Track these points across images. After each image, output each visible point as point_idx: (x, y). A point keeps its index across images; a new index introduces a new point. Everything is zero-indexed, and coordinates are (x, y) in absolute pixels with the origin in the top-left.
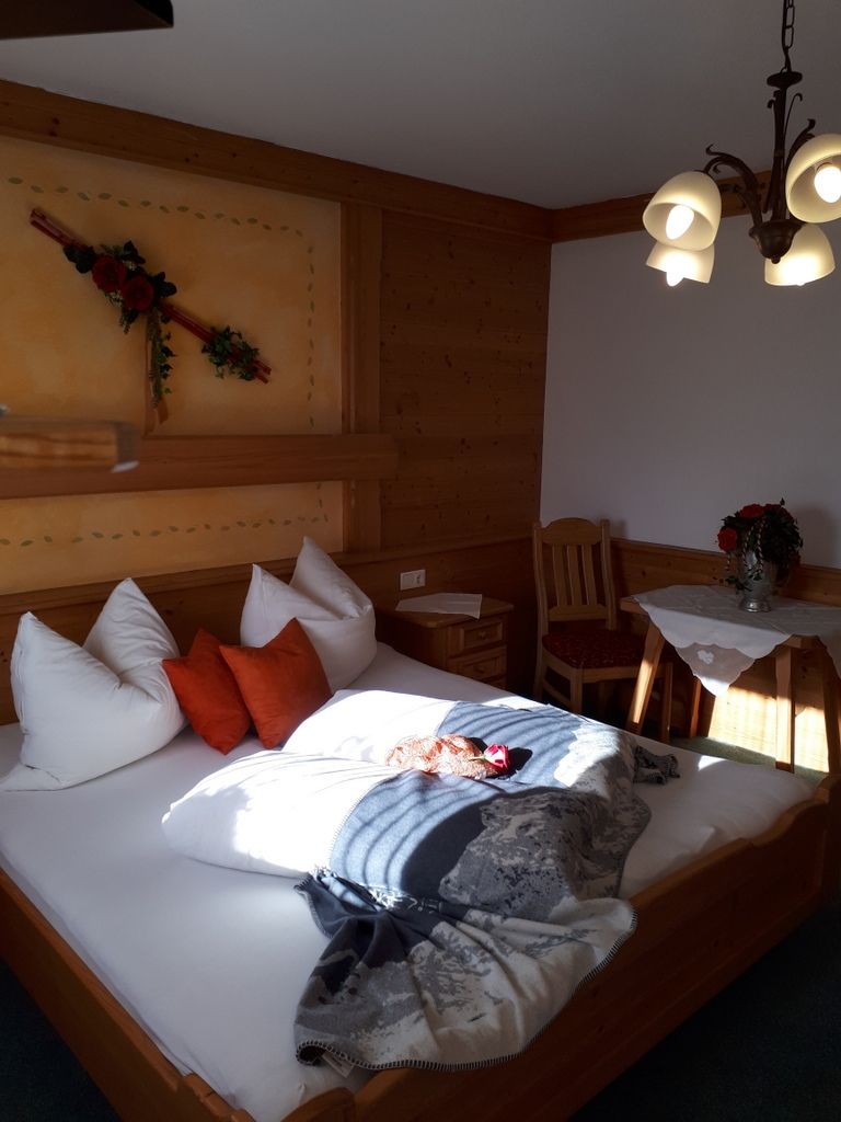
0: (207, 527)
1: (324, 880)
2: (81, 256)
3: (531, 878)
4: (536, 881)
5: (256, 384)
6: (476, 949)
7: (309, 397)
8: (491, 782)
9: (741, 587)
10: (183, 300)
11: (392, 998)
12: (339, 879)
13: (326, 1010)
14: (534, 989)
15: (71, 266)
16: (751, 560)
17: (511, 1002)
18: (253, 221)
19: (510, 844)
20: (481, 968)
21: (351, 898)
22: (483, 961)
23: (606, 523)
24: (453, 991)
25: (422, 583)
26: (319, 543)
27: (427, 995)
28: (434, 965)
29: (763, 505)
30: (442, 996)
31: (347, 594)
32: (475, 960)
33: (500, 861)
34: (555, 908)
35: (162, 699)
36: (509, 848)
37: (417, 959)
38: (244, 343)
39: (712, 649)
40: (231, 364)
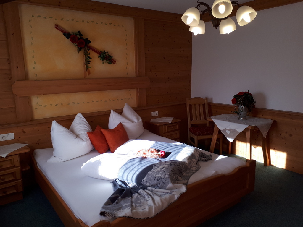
0: (101, 101)
1: (117, 180)
2: (67, 35)
3: (162, 179)
4: (163, 180)
5: (113, 64)
6: (147, 195)
7: (127, 67)
8: (160, 159)
9: (238, 114)
10: (93, 44)
11: (125, 204)
12: (120, 181)
13: (109, 206)
14: (158, 204)
15: (65, 37)
16: (241, 106)
17: (152, 206)
18: (111, 24)
19: (158, 172)
20: (148, 199)
21: (123, 185)
22: (148, 198)
23: (206, 98)
24: (140, 204)
25: (158, 115)
26: (129, 104)
27: (134, 204)
28: (138, 198)
29: (244, 92)
30: (137, 204)
31: (135, 117)
32: (147, 197)
33: (155, 175)
34: (167, 186)
35: (86, 141)
36: (158, 173)
37: (134, 197)
38: (109, 54)
39: (230, 130)
40: (106, 60)
